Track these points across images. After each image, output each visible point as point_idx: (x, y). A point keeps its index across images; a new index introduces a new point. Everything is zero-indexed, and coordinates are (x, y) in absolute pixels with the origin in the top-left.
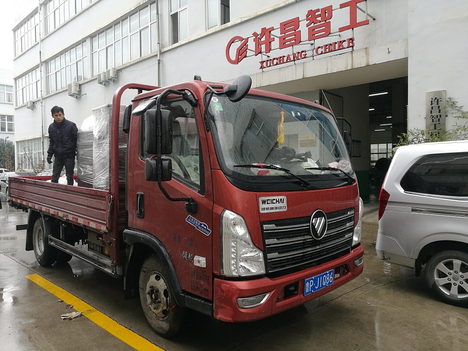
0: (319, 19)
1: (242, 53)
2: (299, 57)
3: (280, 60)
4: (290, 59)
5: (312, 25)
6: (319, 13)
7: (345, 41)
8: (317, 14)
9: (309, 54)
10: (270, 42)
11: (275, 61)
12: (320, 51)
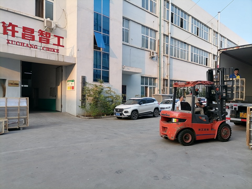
0: (45, 35)
2: (33, 47)
3: (22, 44)
4: (28, 46)
5: (40, 36)
6: (45, 33)
7: (55, 49)
8: (43, 33)
9: (39, 48)
10: (15, 32)
11: (18, 43)
12: (44, 49)
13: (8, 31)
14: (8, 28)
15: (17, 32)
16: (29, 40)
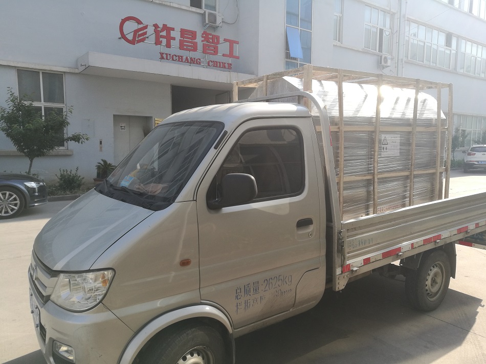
13: (161, 39)
14: (161, 34)
15: (174, 39)
16: (190, 50)
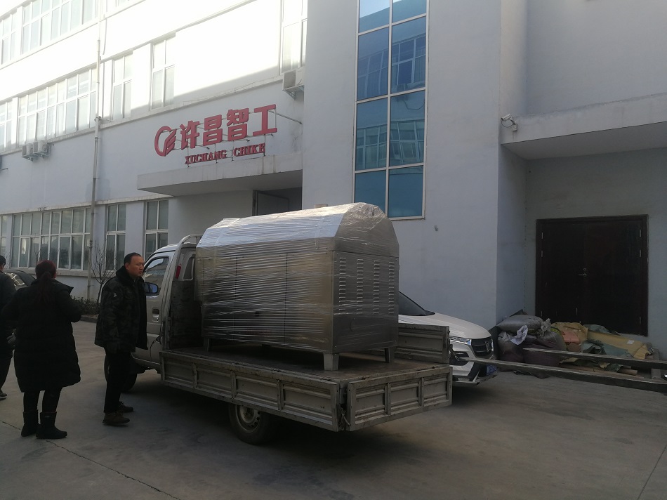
0: (238, 120)
1: (170, 145)
2: (220, 157)
3: (204, 158)
4: (212, 157)
7: (257, 146)
8: (236, 114)
9: (229, 154)
10: (195, 138)
11: (199, 158)
12: (237, 152)
14: (187, 134)
16: (214, 143)
